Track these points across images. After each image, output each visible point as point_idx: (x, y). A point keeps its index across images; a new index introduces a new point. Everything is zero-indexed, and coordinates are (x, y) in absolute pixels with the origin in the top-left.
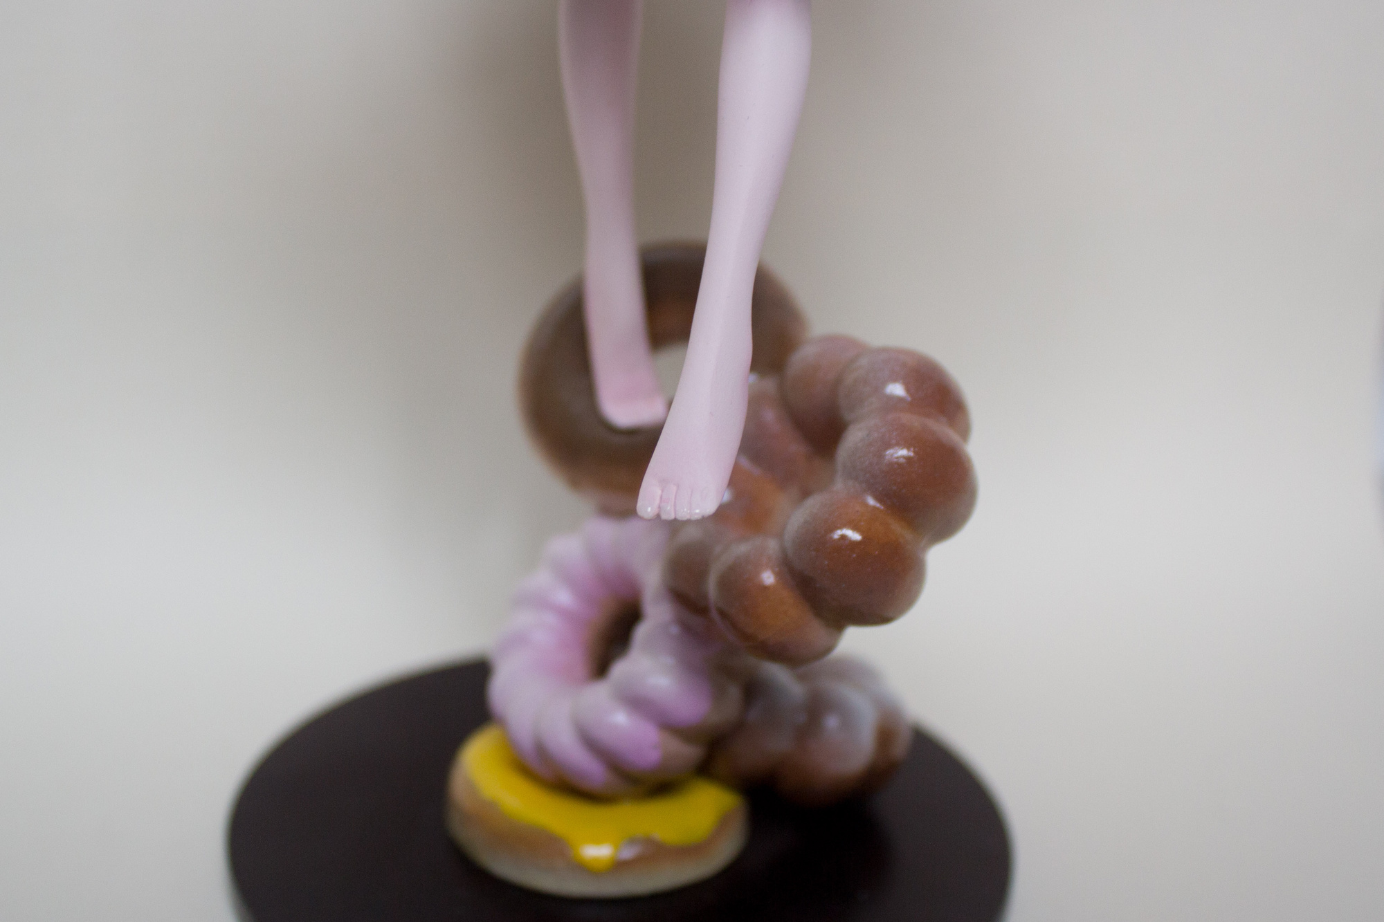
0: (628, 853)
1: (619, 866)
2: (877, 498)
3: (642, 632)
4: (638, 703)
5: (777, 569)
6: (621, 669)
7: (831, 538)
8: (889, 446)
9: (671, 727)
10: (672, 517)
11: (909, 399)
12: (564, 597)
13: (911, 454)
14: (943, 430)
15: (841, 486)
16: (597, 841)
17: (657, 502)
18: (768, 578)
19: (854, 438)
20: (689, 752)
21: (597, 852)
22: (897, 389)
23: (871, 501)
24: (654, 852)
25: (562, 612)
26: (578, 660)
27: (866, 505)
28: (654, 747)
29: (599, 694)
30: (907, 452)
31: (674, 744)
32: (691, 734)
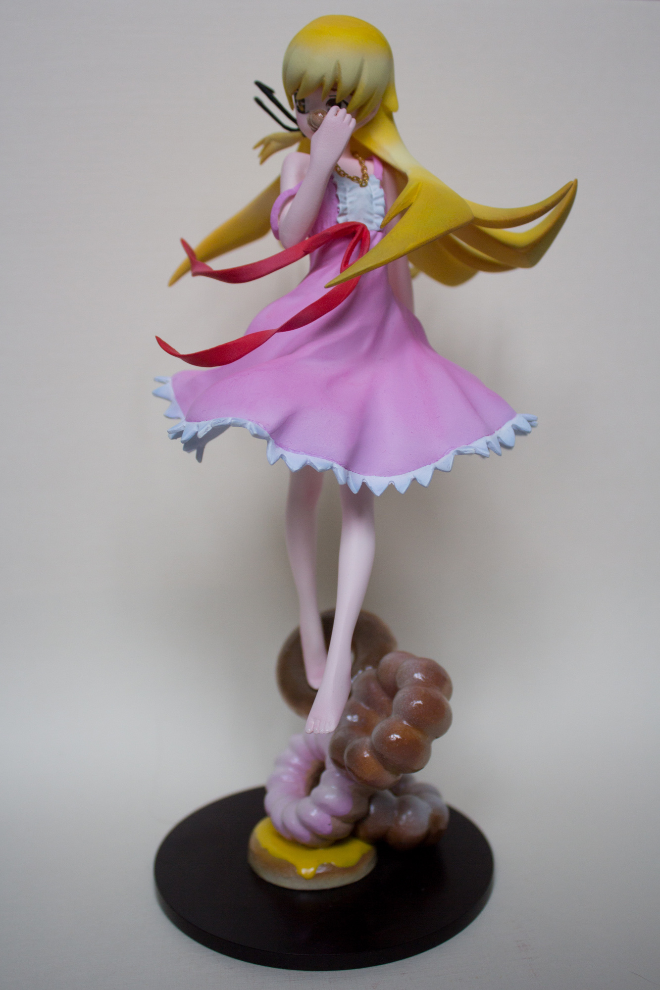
0: (321, 871)
1: (317, 876)
2: (408, 721)
3: (324, 775)
4: (322, 806)
5: (369, 751)
6: (315, 791)
7: (389, 739)
8: (411, 700)
9: (335, 816)
10: (318, 732)
11: (422, 680)
12: (296, 760)
13: (422, 704)
14: (436, 692)
15: (394, 717)
16: (308, 867)
17: (313, 727)
18: (366, 755)
19: (399, 695)
20: (346, 827)
21: (307, 871)
22: (418, 676)
23: (405, 723)
24: (333, 870)
25: (295, 767)
26: (301, 786)
27: (403, 724)
28: (329, 825)
29: (307, 802)
30: (420, 702)
31: (338, 823)
32: (344, 819)
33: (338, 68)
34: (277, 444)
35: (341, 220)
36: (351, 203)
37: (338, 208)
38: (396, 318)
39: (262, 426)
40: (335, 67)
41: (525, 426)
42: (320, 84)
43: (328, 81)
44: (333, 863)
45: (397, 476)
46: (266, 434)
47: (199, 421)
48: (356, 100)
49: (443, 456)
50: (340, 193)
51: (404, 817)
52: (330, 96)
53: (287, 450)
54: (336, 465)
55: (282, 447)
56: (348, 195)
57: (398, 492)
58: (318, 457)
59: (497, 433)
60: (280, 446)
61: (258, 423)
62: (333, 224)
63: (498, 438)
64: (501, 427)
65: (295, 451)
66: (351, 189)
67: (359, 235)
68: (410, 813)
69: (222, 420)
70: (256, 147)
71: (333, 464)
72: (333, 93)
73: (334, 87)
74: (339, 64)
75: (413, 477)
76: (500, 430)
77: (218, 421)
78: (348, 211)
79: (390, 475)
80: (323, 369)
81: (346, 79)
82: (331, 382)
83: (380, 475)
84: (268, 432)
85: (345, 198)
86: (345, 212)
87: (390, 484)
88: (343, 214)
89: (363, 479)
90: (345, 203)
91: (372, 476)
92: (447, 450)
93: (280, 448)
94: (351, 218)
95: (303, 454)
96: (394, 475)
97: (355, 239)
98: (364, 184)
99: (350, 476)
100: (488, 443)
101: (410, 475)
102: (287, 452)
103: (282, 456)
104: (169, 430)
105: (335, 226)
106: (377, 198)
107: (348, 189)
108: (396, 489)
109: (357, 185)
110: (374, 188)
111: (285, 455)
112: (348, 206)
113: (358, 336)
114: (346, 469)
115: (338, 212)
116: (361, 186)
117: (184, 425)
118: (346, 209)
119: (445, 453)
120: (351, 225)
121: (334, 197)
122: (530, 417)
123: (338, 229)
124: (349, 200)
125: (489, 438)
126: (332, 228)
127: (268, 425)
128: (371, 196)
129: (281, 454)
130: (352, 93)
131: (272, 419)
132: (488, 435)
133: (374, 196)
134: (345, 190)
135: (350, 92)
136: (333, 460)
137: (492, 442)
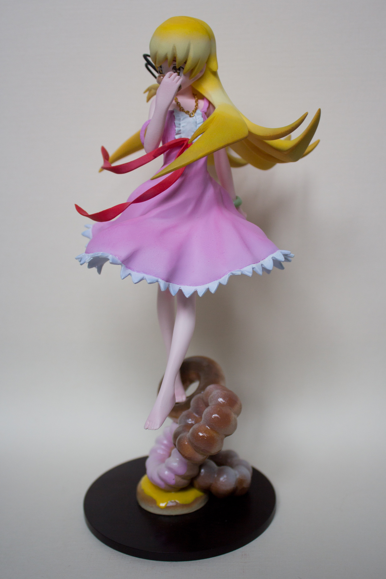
0: (170, 505)
1: (167, 508)
2: (209, 426)
4: (170, 469)
5: (188, 441)
8: (211, 414)
9: (177, 475)
11: (223, 402)
12: (165, 442)
13: (218, 417)
14: (227, 410)
15: (202, 423)
16: (163, 502)
17: (148, 425)
18: (186, 443)
19: (206, 411)
20: (184, 482)
21: (163, 505)
22: (221, 400)
23: (207, 427)
24: (177, 505)
28: (174, 479)
29: (163, 466)
30: (216, 415)
31: (179, 479)
32: (183, 477)
33: (174, 49)
34: (128, 268)
35: (177, 137)
36: (183, 127)
37: (175, 130)
38: (210, 192)
39: (117, 257)
40: (173, 49)
41: (281, 258)
42: (166, 59)
43: (170, 56)
44: (177, 501)
45: (200, 286)
46: (119, 262)
47: (89, 253)
48: (188, 66)
49: (224, 276)
50: (176, 122)
51: (222, 479)
52: (174, 65)
53: (134, 271)
54: (160, 280)
55: (131, 269)
56: (181, 122)
57: (198, 295)
58: (150, 275)
59: (262, 262)
60: (130, 268)
61: (115, 256)
62: (173, 139)
63: (262, 265)
64: (265, 259)
65: (138, 271)
66: (184, 119)
67: (185, 146)
68: (225, 476)
69: (97, 254)
70: (145, 92)
71: (158, 279)
72: (174, 63)
73: (174, 59)
74: (175, 47)
75: (208, 287)
76: (264, 260)
77: (94, 254)
78: (181, 132)
79: (196, 286)
80: (160, 224)
81: (180, 55)
82: (164, 231)
83: (190, 285)
84: (121, 261)
85: (180, 124)
86: (179, 132)
87: (195, 290)
88: (177, 134)
89: (180, 288)
90: (179, 127)
91: (185, 286)
92: (227, 272)
93: (129, 270)
94: (183, 136)
95: (142, 273)
96: (198, 286)
97: (182, 148)
98: (192, 116)
99: (171, 286)
100: (253, 268)
101: (206, 286)
102: (133, 272)
103: (130, 274)
104: (76, 257)
105: (174, 140)
106: (199, 123)
107: (182, 119)
108: (198, 294)
109: (188, 116)
110: (198, 117)
111: (132, 274)
112: (181, 128)
113: (184, 205)
114: (167, 282)
115: (175, 132)
116: (190, 116)
117: (83, 255)
118: (180, 131)
119: (225, 274)
120: (183, 140)
121: (174, 124)
122: (286, 252)
123: (175, 142)
124: (181, 126)
125: (254, 265)
126: (172, 141)
127: (121, 257)
128: (196, 122)
129: (129, 273)
130: (185, 63)
131: (124, 253)
132: (254, 263)
133: (198, 122)
134: (180, 120)
135: (184, 61)
136: (158, 277)
137: (256, 268)
